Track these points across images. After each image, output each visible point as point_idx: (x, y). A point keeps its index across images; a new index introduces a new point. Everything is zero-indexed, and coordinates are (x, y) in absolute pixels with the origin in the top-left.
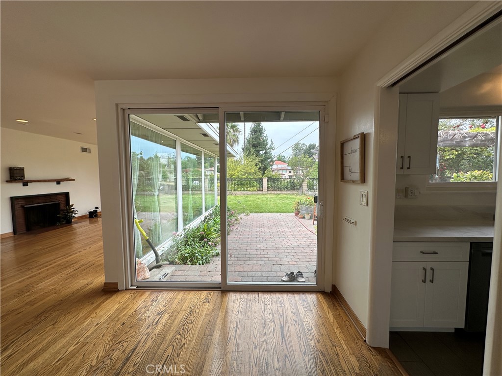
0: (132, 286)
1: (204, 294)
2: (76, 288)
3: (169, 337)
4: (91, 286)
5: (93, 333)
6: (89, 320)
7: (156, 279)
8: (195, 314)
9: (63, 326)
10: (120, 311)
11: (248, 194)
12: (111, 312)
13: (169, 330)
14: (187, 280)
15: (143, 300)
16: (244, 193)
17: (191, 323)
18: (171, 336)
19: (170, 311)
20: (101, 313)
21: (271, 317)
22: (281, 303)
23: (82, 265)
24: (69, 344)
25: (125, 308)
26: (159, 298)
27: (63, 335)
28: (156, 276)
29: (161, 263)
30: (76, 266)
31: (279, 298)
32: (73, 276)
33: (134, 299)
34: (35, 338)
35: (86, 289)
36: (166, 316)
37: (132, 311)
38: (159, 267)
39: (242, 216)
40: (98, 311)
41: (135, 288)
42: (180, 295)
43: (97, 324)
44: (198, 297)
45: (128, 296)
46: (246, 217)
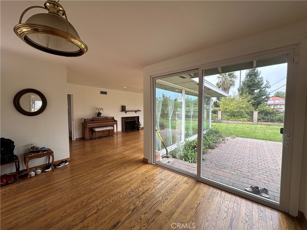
0: (153, 163)
1: (186, 179)
2: (134, 157)
3: (162, 192)
4: (139, 158)
5: (135, 177)
6: (135, 171)
7: (164, 163)
8: (178, 187)
9: (127, 170)
10: (146, 172)
11: (239, 123)
12: (143, 171)
13: (163, 189)
14: (180, 168)
15: (156, 171)
16: (235, 122)
17: (174, 190)
18: (163, 192)
19: (166, 180)
20: (140, 170)
21: (226, 209)
22: (238, 204)
23: (138, 149)
24: (127, 177)
25: (148, 172)
26: (163, 172)
27: (127, 173)
28: (165, 161)
29: (169, 155)
30: (137, 148)
31: (237, 200)
32: (134, 152)
33: (153, 169)
34: (119, 171)
35: (138, 159)
36: (164, 182)
37: (151, 174)
38: (168, 157)
39: (228, 138)
40: (139, 169)
41: (155, 164)
42: (173, 174)
43: (137, 174)
44: (182, 179)
45: (151, 167)
46: (233, 139)
